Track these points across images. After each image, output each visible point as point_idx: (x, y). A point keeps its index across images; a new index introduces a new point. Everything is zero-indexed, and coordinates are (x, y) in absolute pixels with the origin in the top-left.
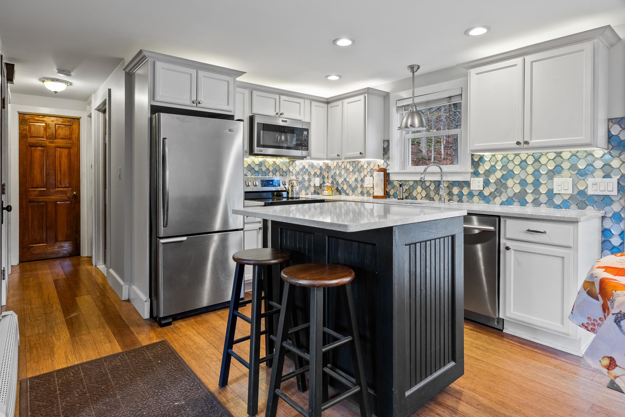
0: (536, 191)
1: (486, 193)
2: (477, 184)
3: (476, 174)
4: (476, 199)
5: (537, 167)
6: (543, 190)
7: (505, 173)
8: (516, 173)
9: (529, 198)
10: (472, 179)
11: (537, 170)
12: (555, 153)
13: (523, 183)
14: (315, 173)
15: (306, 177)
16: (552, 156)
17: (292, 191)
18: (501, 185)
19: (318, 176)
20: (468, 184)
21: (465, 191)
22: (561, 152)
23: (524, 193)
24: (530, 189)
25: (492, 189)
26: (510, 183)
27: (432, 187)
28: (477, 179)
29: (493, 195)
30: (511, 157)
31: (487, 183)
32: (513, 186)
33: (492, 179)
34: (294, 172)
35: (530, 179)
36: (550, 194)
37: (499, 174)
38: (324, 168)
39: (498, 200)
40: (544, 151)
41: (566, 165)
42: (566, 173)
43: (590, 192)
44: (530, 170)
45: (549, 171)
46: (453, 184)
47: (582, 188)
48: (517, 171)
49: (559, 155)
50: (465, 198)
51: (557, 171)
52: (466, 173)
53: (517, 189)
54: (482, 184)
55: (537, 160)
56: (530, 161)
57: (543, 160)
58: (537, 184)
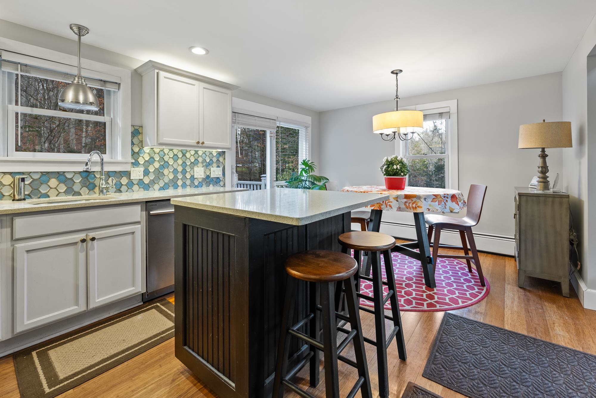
0: (184, 177)
1: (146, 181)
2: (137, 173)
3: (136, 164)
4: (136, 187)
5: (184, 160)
6: (188, 176)
7: (162, 163)
8: (170, 164)
9: (180, 183)
10: (133, 169)
11: (184, 162)
12: (195, 151)
13: (175, 171)
16: (193, 152)
18: (159, 173)
20: (127, 174)
21: (124, 181)
22: (198, 151)
23: (176, 179)
24: (180, 176)
25: (152, 177)
26: (166, 172)
28: (137, 169)
29: (153, 182)
30: (166, 151)
31: (146, 173)
32: (168, 174)
33: (151, 169)
35: (180, 169)
36: (193, 178)
37: (157, 165)
39: (157, 187)
40: (188, 149)
41: (200, 159)
42: (200, 165)
43: (212, 176)
44: (180, 162)
45: (191, 163)
46: (109, 174)
47: (208, 174)
48: (171, 162)
49: (196, 152)
50: (124, 188)
51: (194, 164)
52: (126, 163)
53: (171, 176)
54: (142, 173)
55: (184, 155)
56: (180, 155)
57: (188, 155)
58: (184, 172)
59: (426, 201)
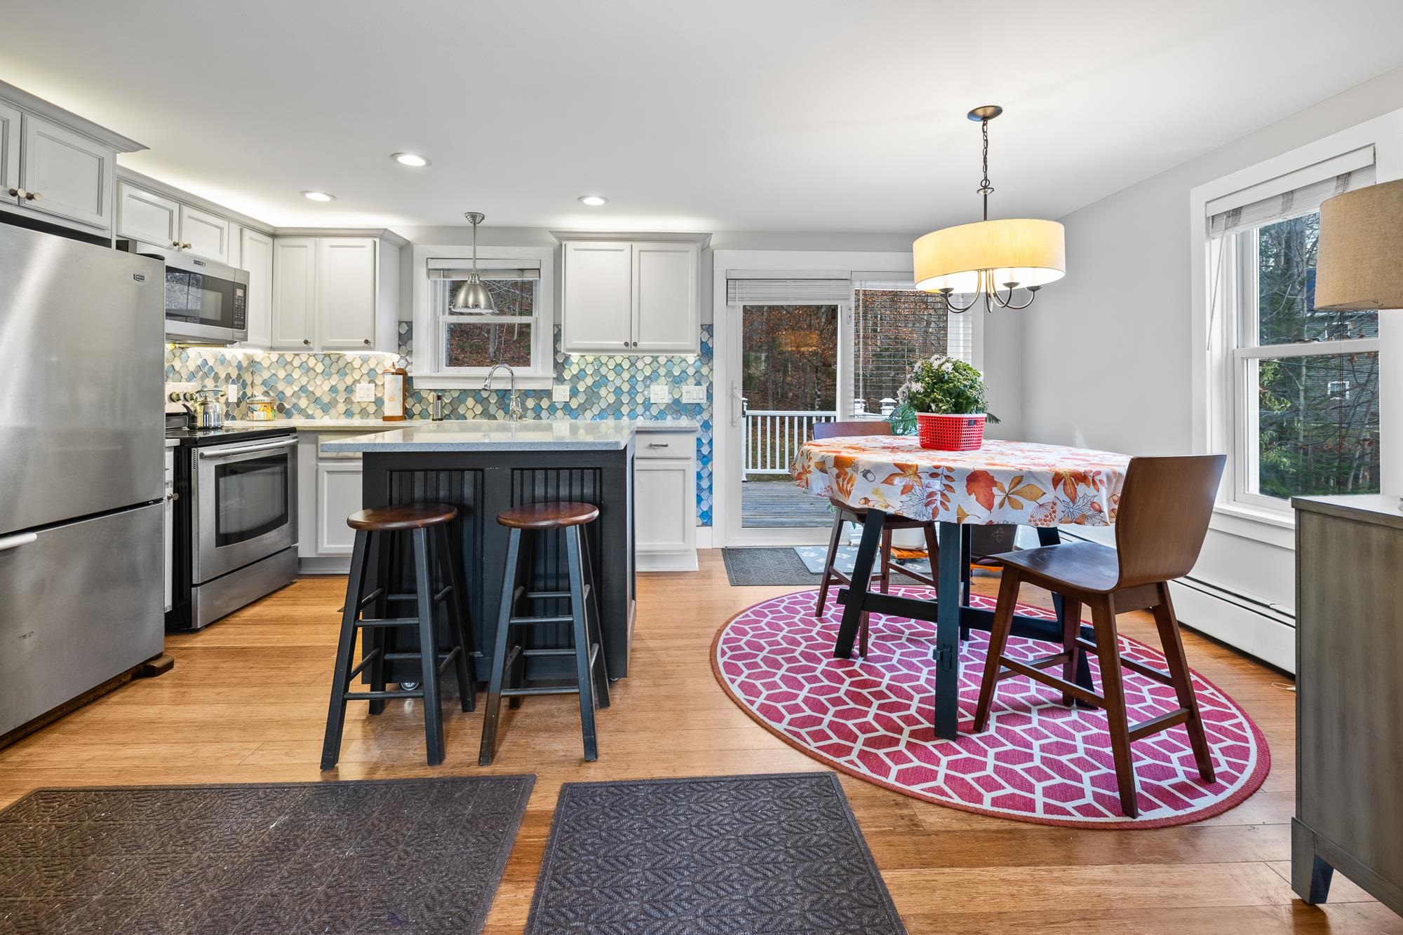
0: (632, 399)
1: (574, 404)
2: (561, 393)
3: (559, 379)
4: (559, 413)
5: (633, 373)
6: (640, 399)
7: (597, 379)
8: (610, 379)
9: (625, 410)
10: (555, 387)
11: (633, 376)
12: (652, 357)
13: (618, 391)
14: (228, 376)
15: (210, 384)
16: (648, 360)
17: (205, 413)
18: (592, 393)
19: (233, 382)
20: (548, 393)
21: (545, 403)
22: (658, 357)
23: (619, 403)
24: (625, 399)
25: (581, 399)
26: (603, 392)
27: (493, 400)
28: (561, 387)
29: (583, 408)
30: (604, 359)
31: (574, 393)
32: (607, 396)
33: (581, 387)
34: (185, 374)
35: (626, 387)
36: (647, 405)
37: (589, 381)
38: (245, 364)
39: (588, 414)
40: (640, 355)
41: (662, 371)
42: (663, 380)
43: (684, 401)
44: (626, 376)
45: (646, 377)
46: (526, 394)
47: (676, 397)
48: (611, 376)
49: (655, 359)
50: (544, 414)
51: (652, 378)
52: (547, 378)
53: (611, 399)
54: (568, 393)
55: (633, 365)
56: (626, 365)
57: (640, 365)
58: (633, 392)
59: (867, 478)
